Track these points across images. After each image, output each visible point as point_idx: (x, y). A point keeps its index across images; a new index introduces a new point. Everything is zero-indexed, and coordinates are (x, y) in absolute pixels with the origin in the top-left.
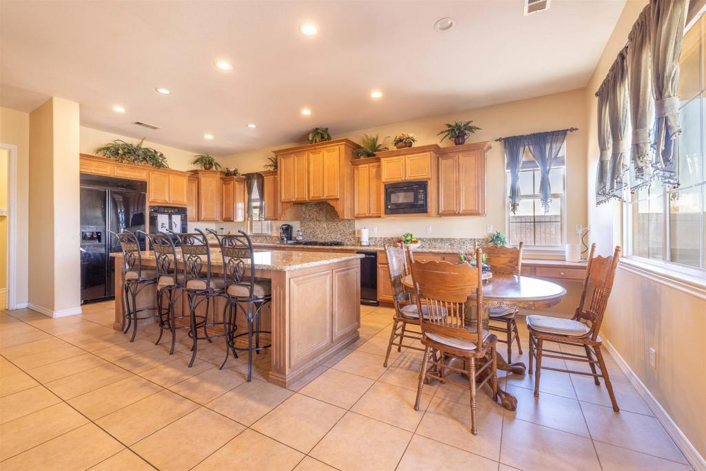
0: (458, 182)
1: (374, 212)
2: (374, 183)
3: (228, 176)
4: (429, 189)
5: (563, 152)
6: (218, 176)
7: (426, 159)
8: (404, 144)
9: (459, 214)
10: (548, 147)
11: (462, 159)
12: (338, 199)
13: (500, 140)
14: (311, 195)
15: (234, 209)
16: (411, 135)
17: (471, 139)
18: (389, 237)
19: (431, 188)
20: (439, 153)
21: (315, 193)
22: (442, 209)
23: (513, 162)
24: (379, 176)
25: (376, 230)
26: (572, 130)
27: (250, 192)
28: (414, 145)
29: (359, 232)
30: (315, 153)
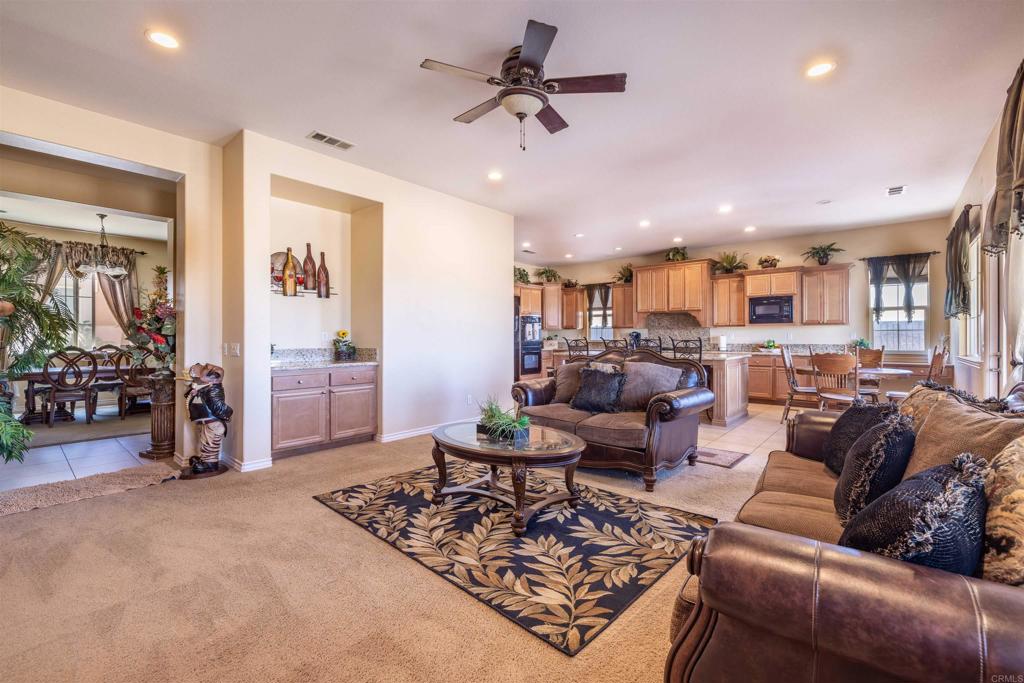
0: (822, 296)
1: (734, 320)
2: (734, 297)
3: (568, 286)
4: (794, 303)
5: (927, 270)
6: (560, 287)
7: (793, 277)
8: (768, 265)
9: (823, 324)
10: (911, 266)
11: (827, 276)
12: (699, 310)
13: (864, 259)
14: (671, 306)
15: (577, 317)
16: (777, 257)
17: (835, 259)
18: (747, 343)
19: (796, 302)
20: (803, 271)
21: (675, 305)
22: (805, 319)
23: (878, 279)
24: (741, 289)
25: (733, 337)
26: (935, 253)
27: (591, 301)
28: (779, 265)
29: (717, 338)
30: (675, 270)
